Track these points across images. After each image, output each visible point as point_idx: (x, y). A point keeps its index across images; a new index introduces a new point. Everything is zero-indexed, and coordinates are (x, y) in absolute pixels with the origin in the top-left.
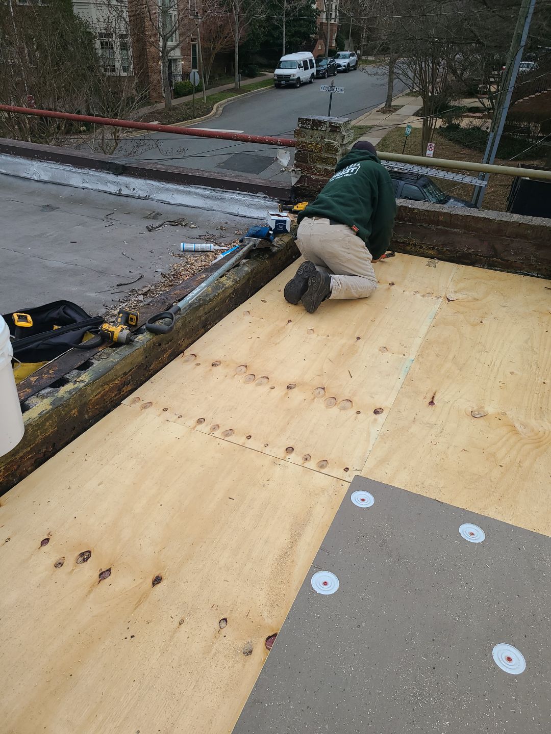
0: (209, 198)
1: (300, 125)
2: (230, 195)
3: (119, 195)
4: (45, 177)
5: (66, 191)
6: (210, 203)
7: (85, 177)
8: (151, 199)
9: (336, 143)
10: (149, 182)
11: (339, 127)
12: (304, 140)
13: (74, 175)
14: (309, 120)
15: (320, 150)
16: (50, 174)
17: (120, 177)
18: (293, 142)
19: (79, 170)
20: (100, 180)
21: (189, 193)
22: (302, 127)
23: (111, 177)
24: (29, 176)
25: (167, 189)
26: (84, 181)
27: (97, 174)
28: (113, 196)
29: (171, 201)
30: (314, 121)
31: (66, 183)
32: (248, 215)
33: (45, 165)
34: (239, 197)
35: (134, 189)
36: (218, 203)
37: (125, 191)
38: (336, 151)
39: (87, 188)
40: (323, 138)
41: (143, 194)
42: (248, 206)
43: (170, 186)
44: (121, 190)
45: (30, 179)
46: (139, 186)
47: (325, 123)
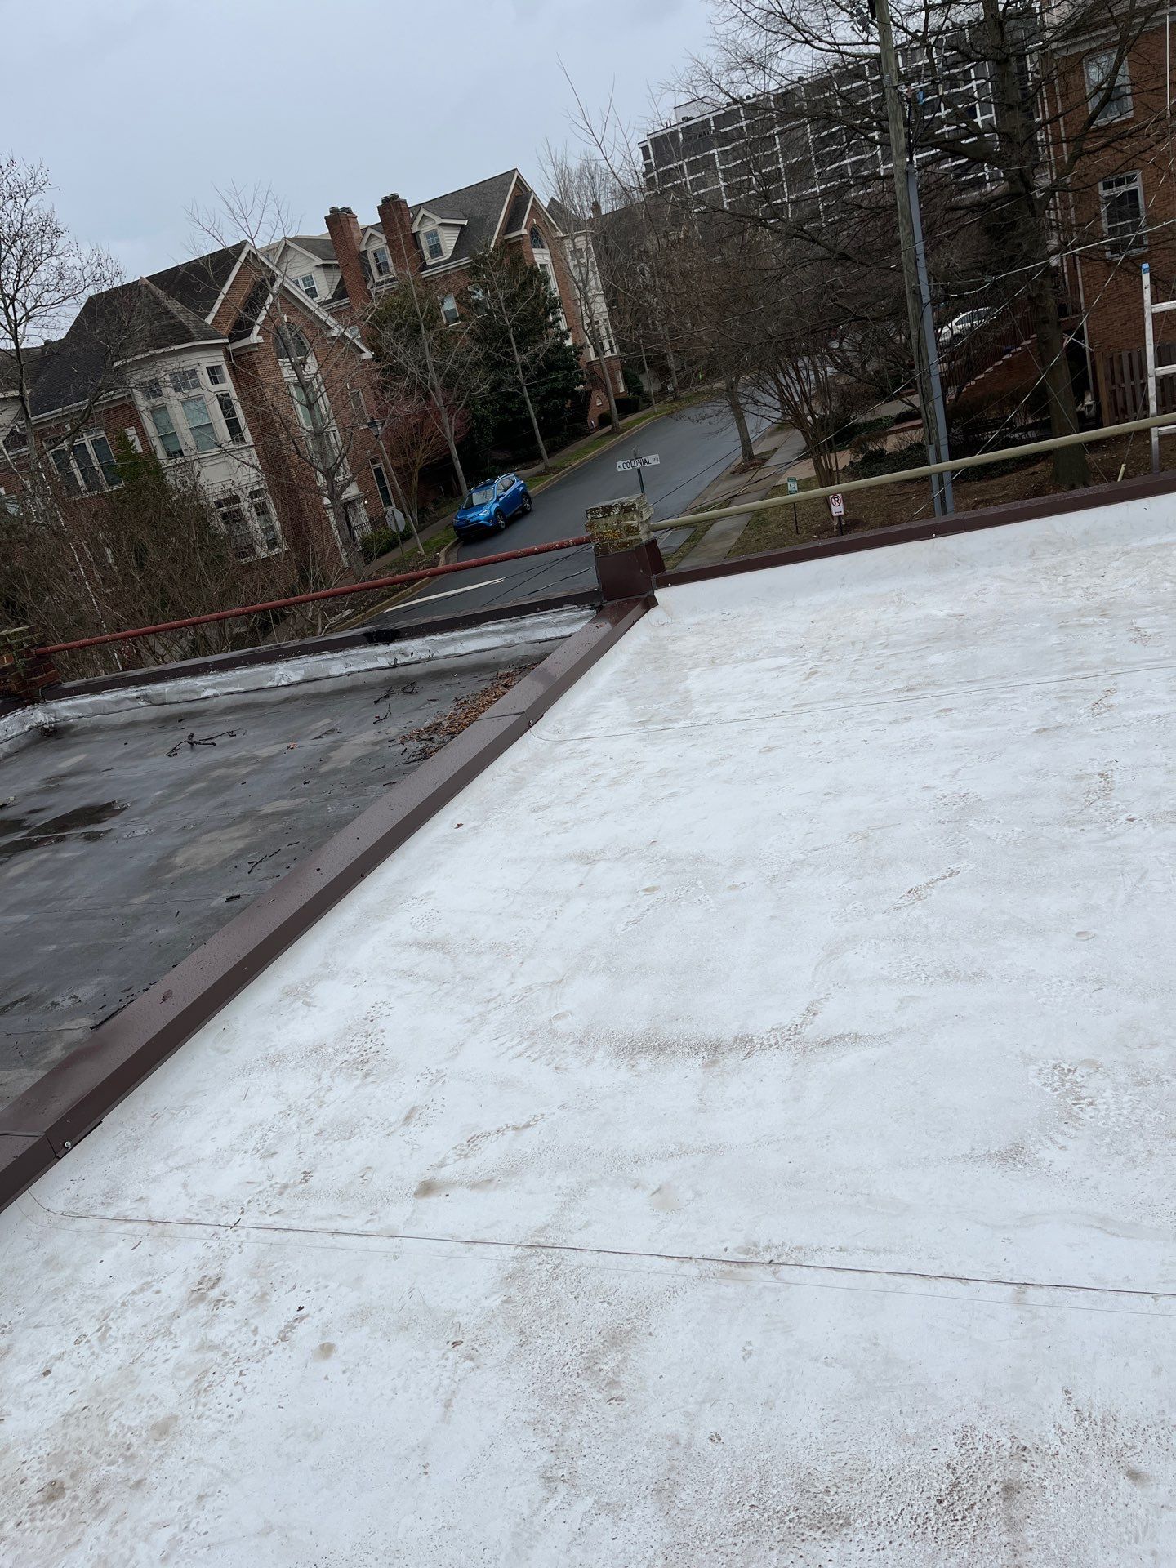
0: (506, 632)
1: (589, 517)
2: (530, 621)
3: (396, 666)
4: (295, 678)
5: (327, 686)
6: (509, 637)
7: (348, 660)
8: (437, 658)
9: (635, 523)
10: (429, 638)
11: (634, 505)
12: (598, 531)
13: (334, 662)
14: (598, 509)
15: (620, 535)
16: (302, 672)
17: (392, 646)
18: (587, 537)
19: (339, 655)
20: (367, 658)
21: (481, 635)
22: (592, 518)
23: (381, 649)
24: (275, 684)
25: (453, 640)
26: (347, 665)
27: (362, 651)
28: (388, 671)
29: (462, 651)
30: (603, 508)
31: (324, 675)
32: (559, 635)
33: (294, 663)
34: (542, 619)
35: (412, 654)
36: (520, 634)
37: (402, 660)
38: (638, 530)
39: (352, 673)
40: (619, 522)
41: (424, 655)
42: (555, 626)
43: (455, 634)
44: (395, 660)
45: (277, 687)
46: (417, 648)
47: (616, 506)
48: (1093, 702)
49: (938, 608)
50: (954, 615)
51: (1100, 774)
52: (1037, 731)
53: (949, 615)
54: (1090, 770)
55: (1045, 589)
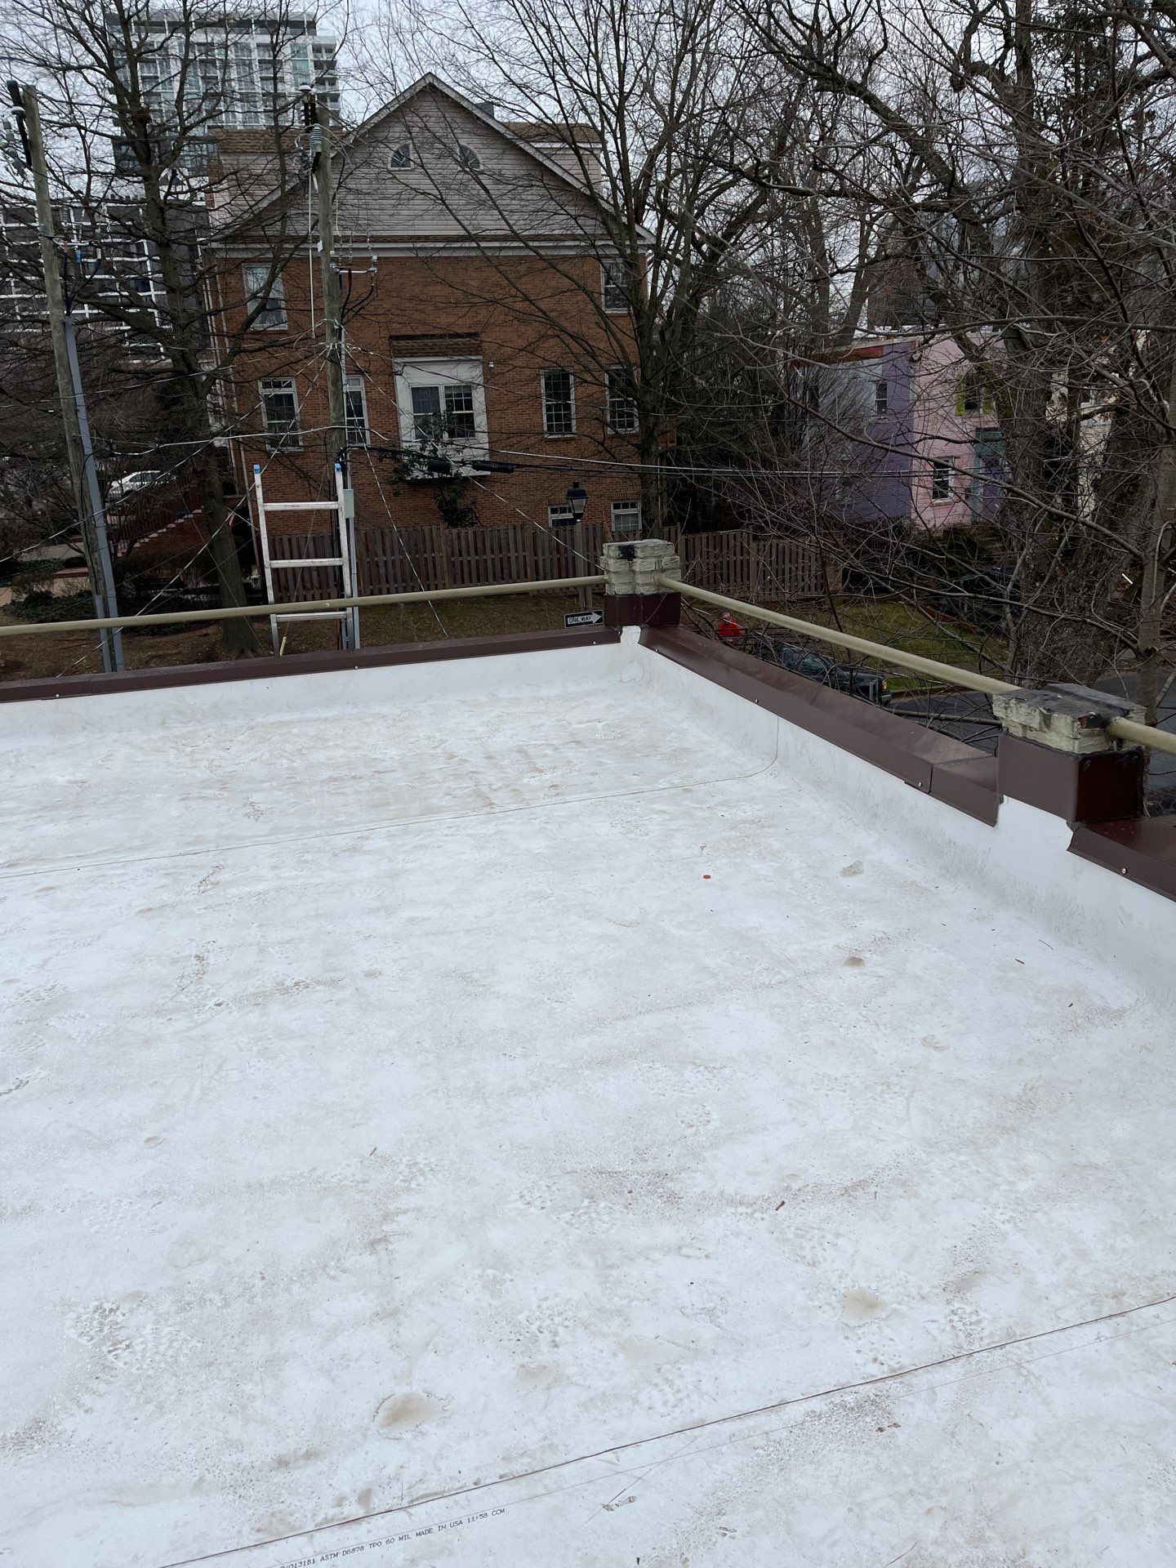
48: (201, 879)
49: (59, 773)
50: (76, 782)
51: (197, 957)
52: (141, 911)
53: (70, 782)
54: (187, 952)
55: (172, 758)
